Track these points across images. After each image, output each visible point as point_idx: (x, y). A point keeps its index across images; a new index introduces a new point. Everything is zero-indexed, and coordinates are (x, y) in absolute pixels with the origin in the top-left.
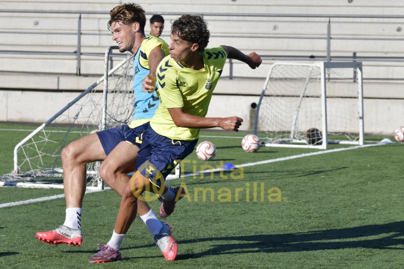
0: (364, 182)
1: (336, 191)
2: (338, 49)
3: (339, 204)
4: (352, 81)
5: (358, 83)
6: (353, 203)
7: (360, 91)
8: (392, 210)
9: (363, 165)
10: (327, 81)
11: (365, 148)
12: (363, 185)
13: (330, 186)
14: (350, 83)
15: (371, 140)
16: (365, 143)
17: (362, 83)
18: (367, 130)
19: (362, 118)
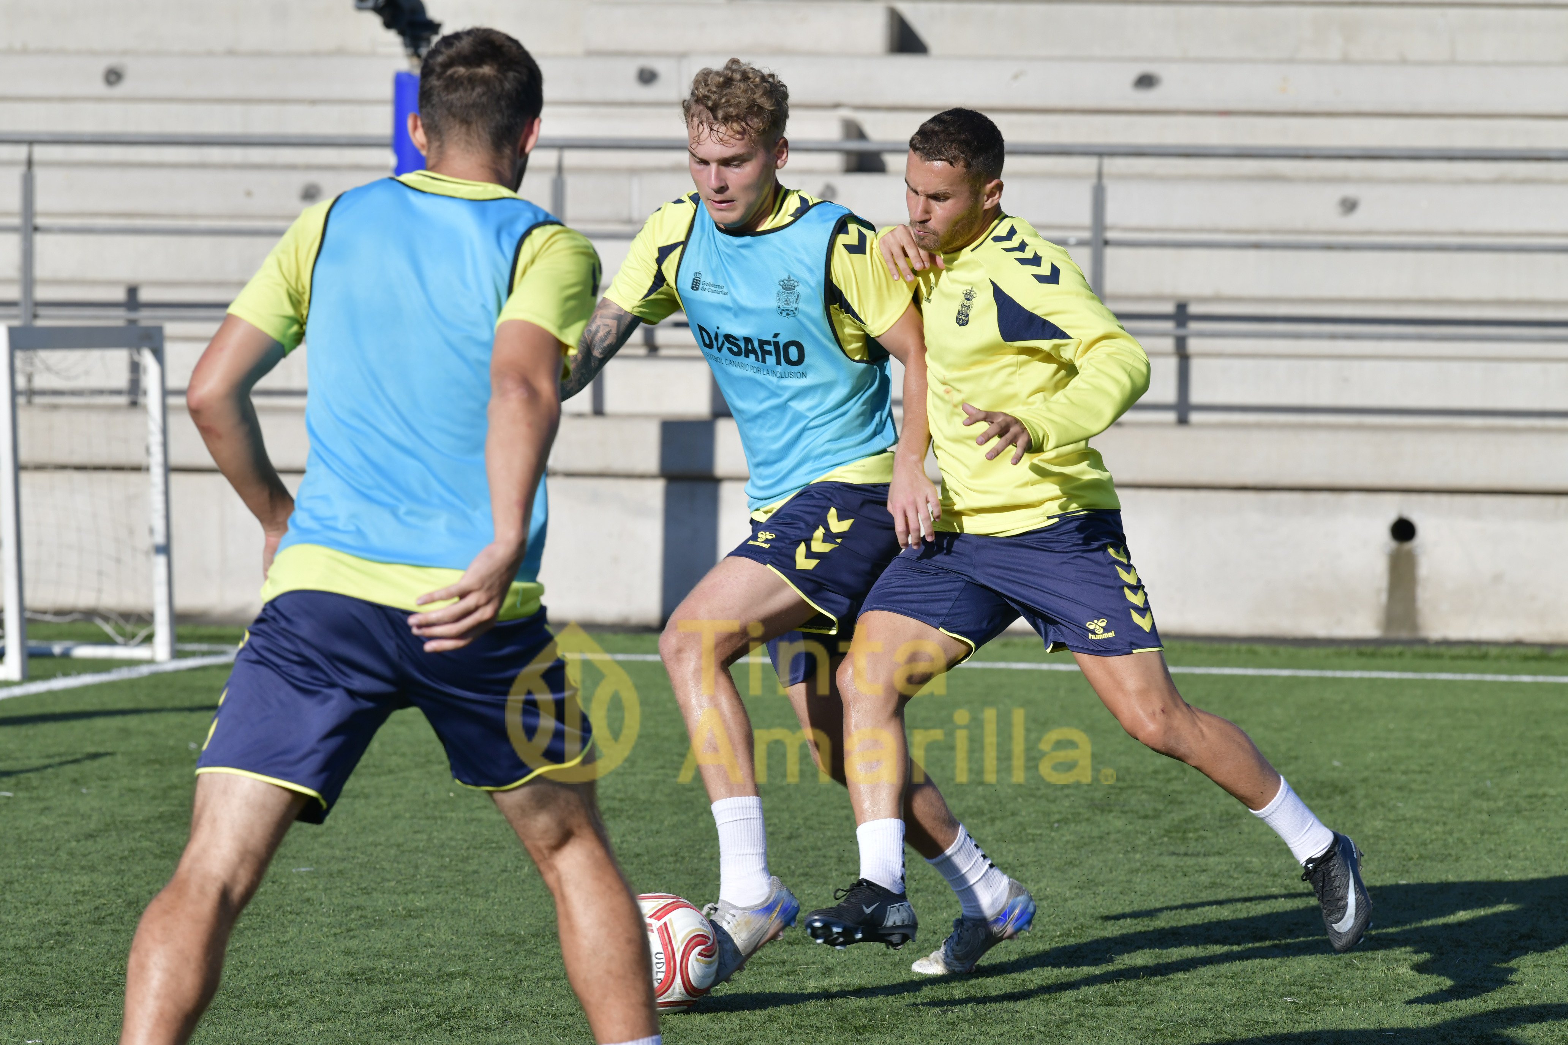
0: (173, 816)
1: (63, 855)
2: (64, 274)
3: (72, 910)
4: (123, 400)
5: (145, 409)
6: (130, 904)
7: (155, 440)
8: (292, 931)
9: (171, 742)
10: (21, 400)
11: (176, 672)
12: (170, 829)
13: (38, 835)
14: (115, 408)
15: (200, 639)
16: (176, 654)
17: (165, 409)
18: (185, 601)
19: (165, 549)
